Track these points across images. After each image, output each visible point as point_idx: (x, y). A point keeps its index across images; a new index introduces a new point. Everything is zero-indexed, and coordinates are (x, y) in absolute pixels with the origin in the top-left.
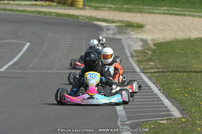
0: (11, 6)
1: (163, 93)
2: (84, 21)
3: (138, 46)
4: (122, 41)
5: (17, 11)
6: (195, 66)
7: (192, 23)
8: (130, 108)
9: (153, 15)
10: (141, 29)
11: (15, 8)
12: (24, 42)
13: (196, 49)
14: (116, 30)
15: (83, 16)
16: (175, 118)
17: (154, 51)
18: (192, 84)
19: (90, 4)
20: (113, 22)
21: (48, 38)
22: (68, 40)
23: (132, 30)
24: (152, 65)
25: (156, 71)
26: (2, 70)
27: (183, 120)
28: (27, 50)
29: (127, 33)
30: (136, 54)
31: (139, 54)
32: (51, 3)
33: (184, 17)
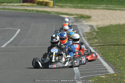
0: (8, 6)
1: (103, 59)
2: (54, 15)
3: (87, 30)
4: (78, 26)
5: (12, 9)
6: (123, 41)
7: (121, 15)
8: (82, 69)
9: (96, 10)
10: (89, 19)
11: (11, 8)
12: (17, 29)
13: (124, 31)
14: (74, 20)
15: (53, 12)
16: (110, 74)
17: (97, 33)
18: (121, 53)
19: (58, 4)
20: (72, 15)
21: (32, 26)
22: (44, 27)
23: (84, 19)
24: (96, 41)
25: (99, 45)
26: (3, 46)
27: (115, 75)
28: (19, 34)
29: (80, 22)
30: (86, 35)
31: (88, 35)
32: (33, 4)
33: (116, 11)
